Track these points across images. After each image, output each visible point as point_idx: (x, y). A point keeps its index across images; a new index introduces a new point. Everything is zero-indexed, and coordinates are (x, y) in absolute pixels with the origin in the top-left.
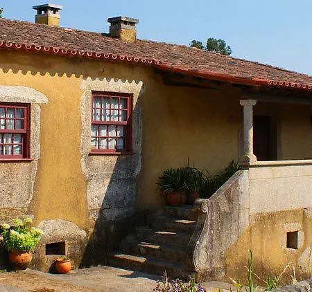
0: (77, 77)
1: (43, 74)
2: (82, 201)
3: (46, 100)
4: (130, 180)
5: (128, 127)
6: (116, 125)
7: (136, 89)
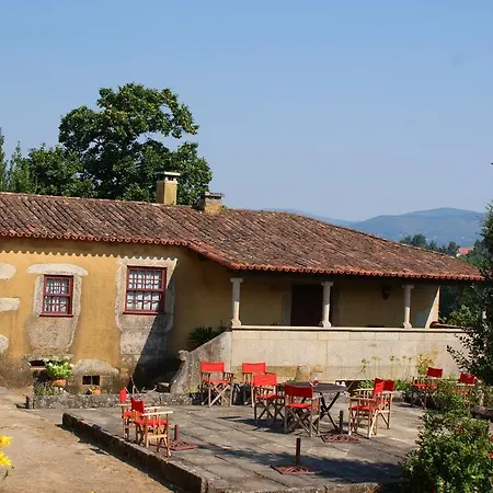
0: (115, 256)
1: (78, 255)
2: (116, 347)
3: (86, 273)
4: (163, 334)
5: (162, 294)
6: (153, 292)
7: (171, 264)
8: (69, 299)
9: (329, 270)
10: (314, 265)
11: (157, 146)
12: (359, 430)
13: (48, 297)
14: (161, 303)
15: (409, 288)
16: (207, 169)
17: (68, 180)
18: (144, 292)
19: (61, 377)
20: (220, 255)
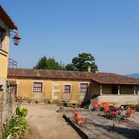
0: (78, 82)
2: (79, 98)
3: (73, 85)
5: (87, 88)
6: (85, 88)
7: (89, 83)
8: (70, 90)
9: (119, 83)
10: (116, 82)
11: (88, 63)
12: (127, 118)
13: (66, 89)
14: (87, 90)
15: (135, 87)
16: (97, 66)
17: (73, 69)
18: (84, 88)
19: (68, 104)
20: (98, 81)
